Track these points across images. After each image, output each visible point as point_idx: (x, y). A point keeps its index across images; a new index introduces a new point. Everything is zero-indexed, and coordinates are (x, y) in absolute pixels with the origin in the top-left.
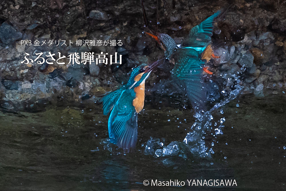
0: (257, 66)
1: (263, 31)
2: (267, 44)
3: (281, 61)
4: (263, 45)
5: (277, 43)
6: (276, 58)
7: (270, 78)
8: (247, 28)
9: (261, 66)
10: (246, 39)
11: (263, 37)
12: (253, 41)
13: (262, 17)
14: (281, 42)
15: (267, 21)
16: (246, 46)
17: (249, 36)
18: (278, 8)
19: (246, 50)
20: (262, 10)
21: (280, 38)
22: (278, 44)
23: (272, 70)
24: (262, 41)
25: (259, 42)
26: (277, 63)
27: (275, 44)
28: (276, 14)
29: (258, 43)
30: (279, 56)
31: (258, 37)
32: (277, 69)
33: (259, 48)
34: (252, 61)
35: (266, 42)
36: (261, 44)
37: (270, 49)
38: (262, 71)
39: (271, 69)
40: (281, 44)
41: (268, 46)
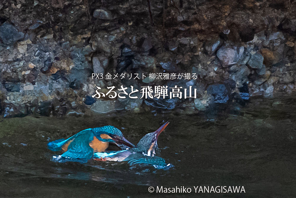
0: (267, 67)
1: (273, 31)
2: (277, 45)
3: (292, 62)
4: (273, 45)
5: (288, 43)
6: (286, 59)
7: (281, 80)
8: (257, 27)
9: (271, 67)
10: (255, 39)
11: (273, 37)
12: (263, 41)
13: (272, 17)
14: (292, 43)
15: (277, 21)
16: (255, 46)
17: (259, 36)
18: (289, 8)
19: (256, 50)
20: (272, 9)
21: (291, 38)
22: (289, 45)
23: (283, 71)
24: (272, 42)
25: (268, 42)
26: (288, 64)
27: (285, 44)
28: (287, 14)
29: (268, 44)
30: (290, 57)
31: (268, 38)
32: (287, 70)
33: (269, 48)
34: (262, 62)
35: (276, 42)
36: (271, 44)
37: (280, 50)
38: (272, 72)
39: (281, 70)
40: (292, 45)
41: (278, 46)
